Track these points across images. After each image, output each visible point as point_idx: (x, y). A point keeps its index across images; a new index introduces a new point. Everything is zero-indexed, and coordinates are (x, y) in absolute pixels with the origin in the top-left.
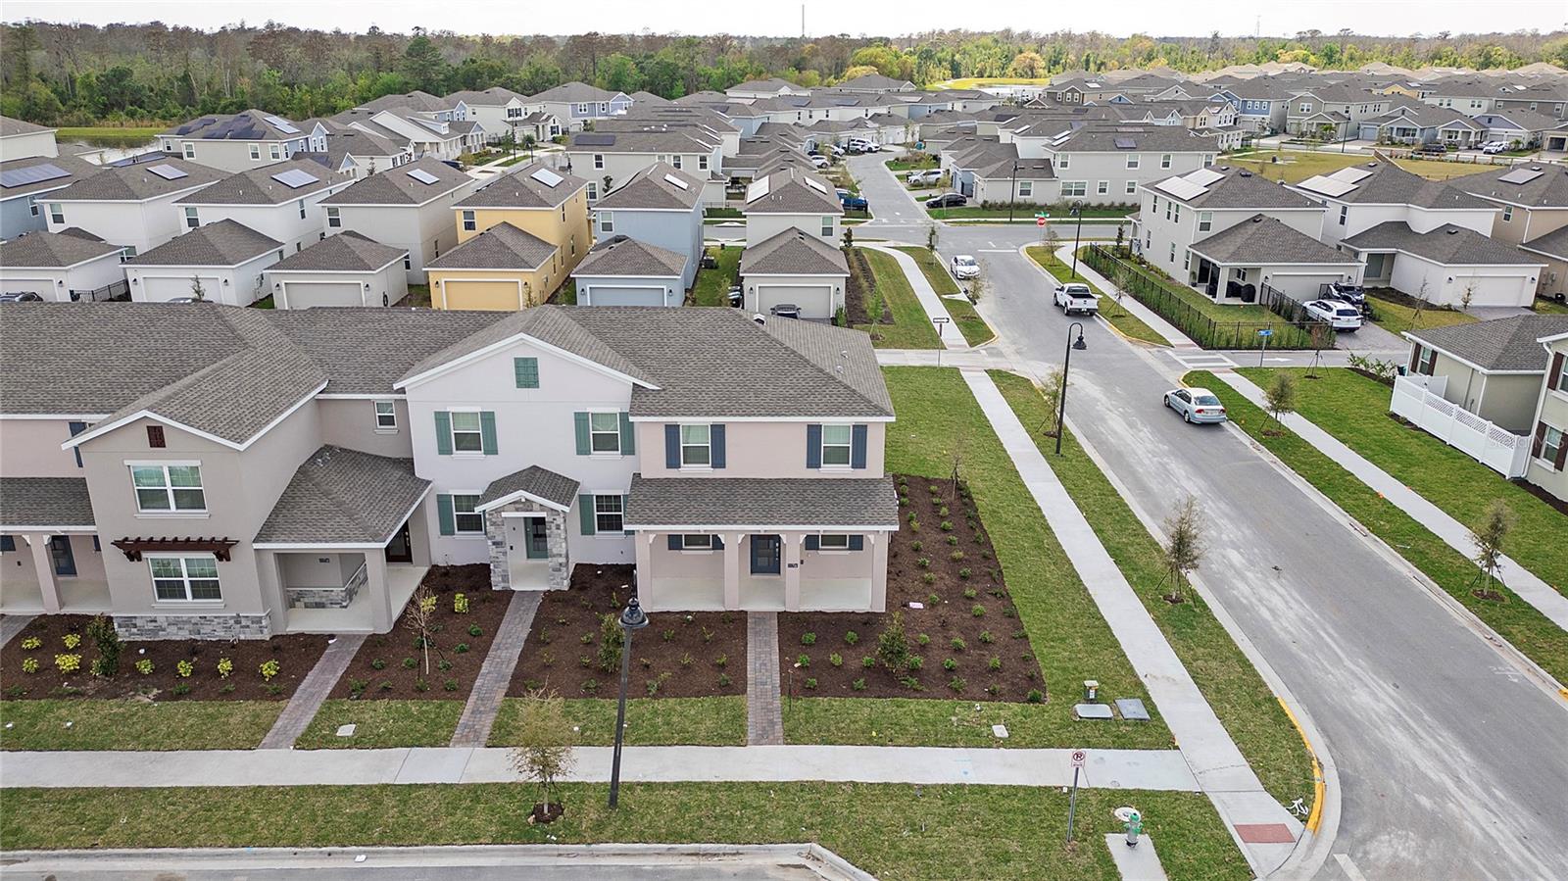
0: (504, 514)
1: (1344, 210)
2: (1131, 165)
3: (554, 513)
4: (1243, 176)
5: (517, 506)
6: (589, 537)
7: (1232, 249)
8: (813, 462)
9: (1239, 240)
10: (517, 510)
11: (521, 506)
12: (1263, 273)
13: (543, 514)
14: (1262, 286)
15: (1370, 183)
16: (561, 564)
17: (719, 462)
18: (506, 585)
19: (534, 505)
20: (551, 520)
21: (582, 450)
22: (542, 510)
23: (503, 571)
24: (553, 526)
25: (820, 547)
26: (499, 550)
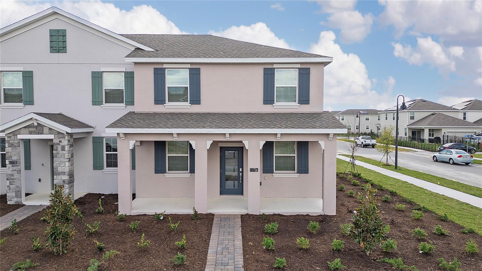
0: (20, 137)
1: (465, 114)
2: (367, 119)
3: (60, 136)
4: (423, 101)
5: (31, 129)
6: (99, 172)
7: (427, 123)
8: (268, 99)
9: (429, 120)
10: (30, 133)
11: (34, 129)
12: (443, 131)
13: (51, 137)
14: (443, 136)
15: (472, 105)
16: (64, 181)
17: (196, 100)
18: (19, 199)
19: (44, 128)
20: (58, 141)
21: (96, 102)
22: (51, 134)
23: (17, 187)
24: (59, 148)
25: (274, 171)
26: (15, 168)
